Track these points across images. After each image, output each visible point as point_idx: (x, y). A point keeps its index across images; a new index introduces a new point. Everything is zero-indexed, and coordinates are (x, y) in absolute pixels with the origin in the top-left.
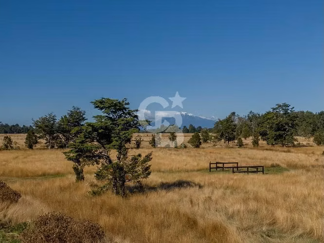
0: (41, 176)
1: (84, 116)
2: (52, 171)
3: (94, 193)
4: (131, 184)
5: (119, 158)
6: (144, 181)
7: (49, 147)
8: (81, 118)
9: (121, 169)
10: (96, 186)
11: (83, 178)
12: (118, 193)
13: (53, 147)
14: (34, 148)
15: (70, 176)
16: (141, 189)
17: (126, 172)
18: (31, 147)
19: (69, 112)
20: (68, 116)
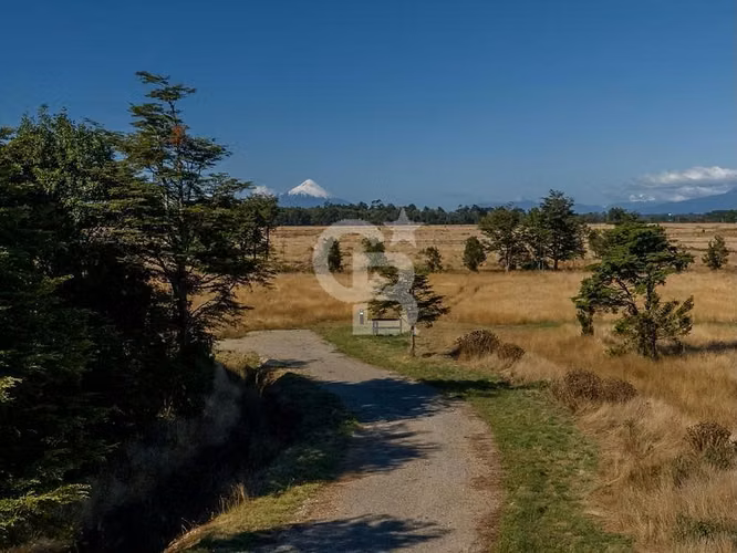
0: (519, 324)
1: (571, 209)
2: (534, 317)
3: (613, 353)
4: (664, 341)
5: (648, 307)
6: (684, 339)
7: (507, 268)
8: (566, 212)
9: (649, 321)
10: (612, 342)
11: (591, 331)
12: (645, 354)
13: (513, 268)
14: (479, 268)
15: (569, 327)
16: (678, 350)
17: (657, 326)
18: (473, 267)
19: (543, 201)
20: (540, 210)
